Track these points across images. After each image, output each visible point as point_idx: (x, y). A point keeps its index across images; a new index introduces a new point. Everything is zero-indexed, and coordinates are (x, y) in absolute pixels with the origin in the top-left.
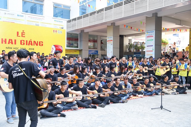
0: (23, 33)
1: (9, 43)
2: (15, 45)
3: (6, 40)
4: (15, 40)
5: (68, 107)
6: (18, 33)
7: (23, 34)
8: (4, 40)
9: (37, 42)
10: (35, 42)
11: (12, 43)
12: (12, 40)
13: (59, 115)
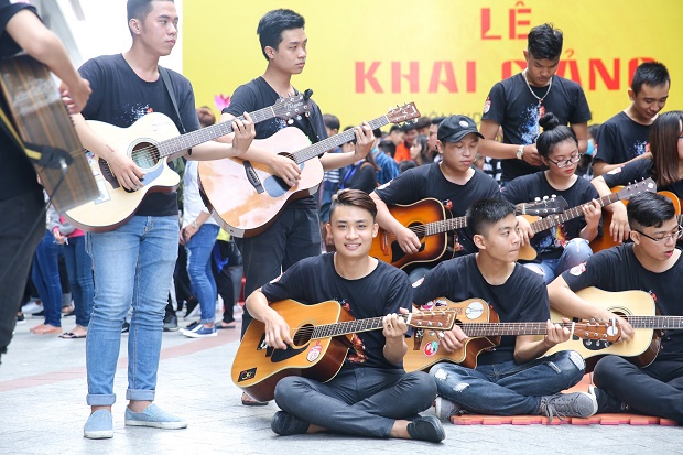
0: (521, 11)
1: (433, 88)
2: (471, 95)
3: (414, 67)
4: (471, 67)
5: (512, 394)
6: (486, 14)
7: (519, 17)
8: (405, 70)
9: (617, 63)
10: (596, 64)
11: (452, 87)
12: (449, 66)
13: (401, 426)
